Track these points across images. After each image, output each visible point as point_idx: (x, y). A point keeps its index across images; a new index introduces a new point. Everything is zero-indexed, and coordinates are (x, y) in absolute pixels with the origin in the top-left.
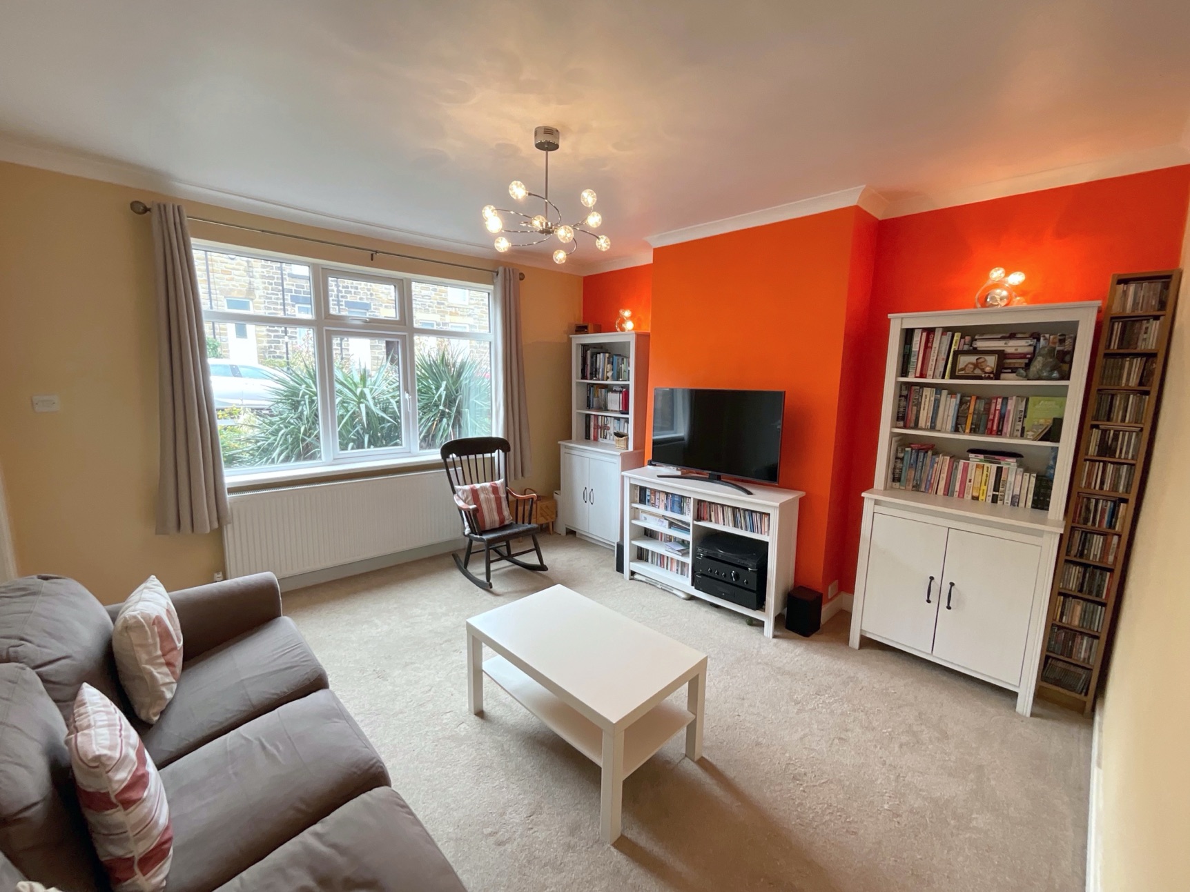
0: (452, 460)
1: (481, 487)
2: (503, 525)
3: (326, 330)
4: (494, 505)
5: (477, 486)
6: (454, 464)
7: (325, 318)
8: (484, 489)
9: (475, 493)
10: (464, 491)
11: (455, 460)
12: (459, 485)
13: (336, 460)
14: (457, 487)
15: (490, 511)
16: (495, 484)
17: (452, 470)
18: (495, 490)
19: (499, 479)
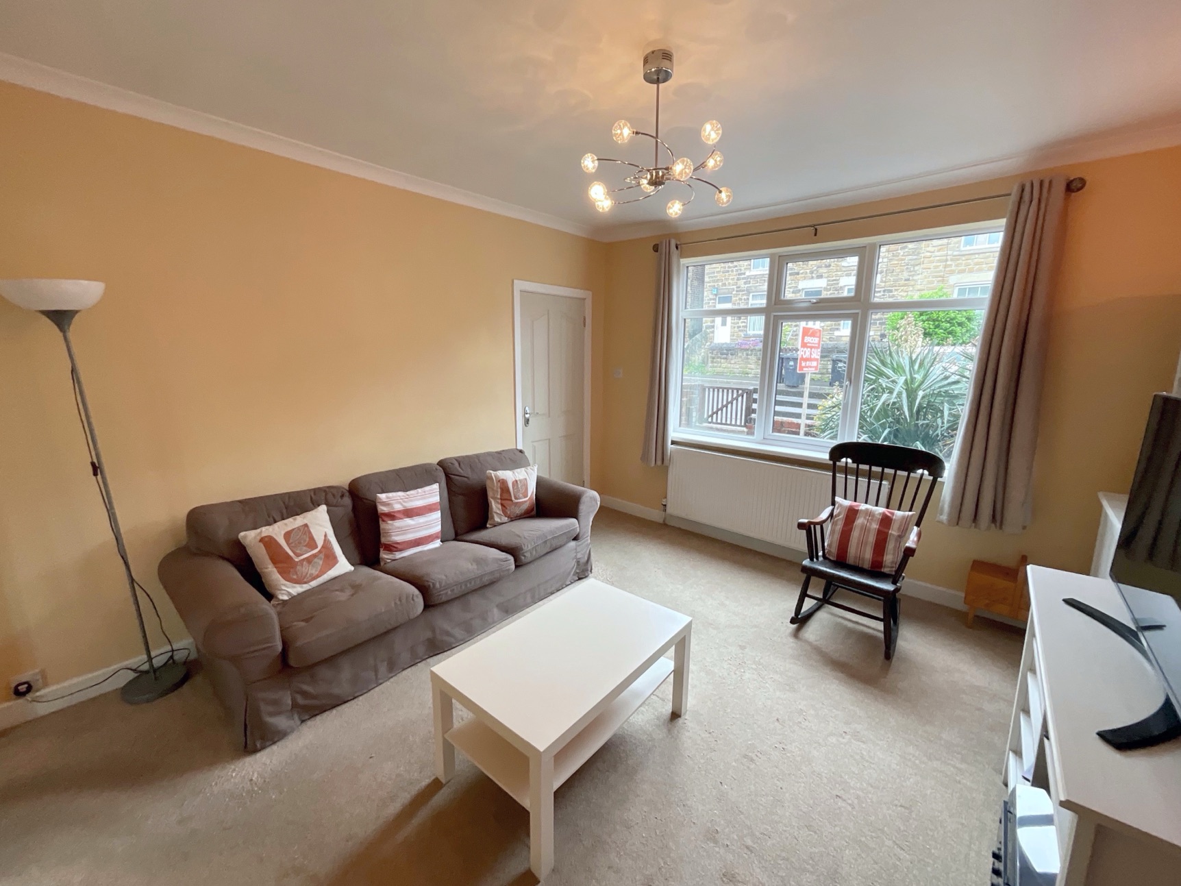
0: (844, 465)
1: (867, 510)
2: (878, 570)
4: (872, 539)
5: (863, 507)
6: (846, 470)
8: (869, 513)
9: (852, 514)
10: (840, 505)
11: (849, 465)
12: (845, 498)
14: (837, 499)
15: (862, 543)
16: (893, 514)
17: (840, 477)
18: (886, 521)
19: (910, 510)
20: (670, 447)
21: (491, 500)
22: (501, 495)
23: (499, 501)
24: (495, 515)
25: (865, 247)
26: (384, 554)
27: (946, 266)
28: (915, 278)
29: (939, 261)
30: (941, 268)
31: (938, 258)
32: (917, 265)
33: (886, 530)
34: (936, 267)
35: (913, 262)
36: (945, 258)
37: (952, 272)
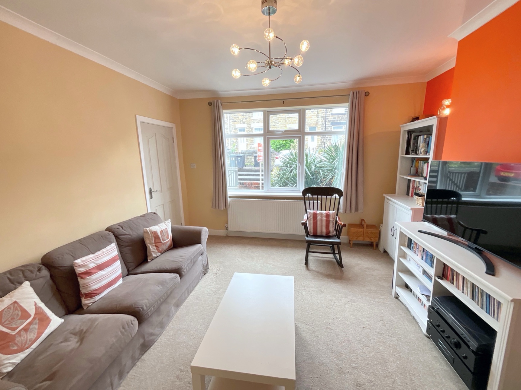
0: (308, 197)
1: (320, 213)
2: (328, 235)
3: (267, 137)
4: (324, 223)
5: (319, 212)
6: (309, 199)
7: (267, 132)
8: (321, 214)
9: (315, 215)
10: (310, 213)
11: (310, 197)
12: (310, 210)
13: (269, 191)
14: (308, 210)
15: (321, 226)
16: (329, 213)
17: (307, 202)
18: (328, 216)
19: (334, 210)
20: (229, 199)
21: (149, 245)
22: (155, 241)
23: (154, 244)
24: (153, 253)
25: (301, 110)
26: (86, 300)
27: (285, 121)
28: (277, 125)
29: (283, 119)
30: (284, 122)
31: (283, 118)
32: (277, 120)
33: (328, 219)
34: (283, 121)
35: (275, 119)
36: (285, 118)
37: (288, 123)
